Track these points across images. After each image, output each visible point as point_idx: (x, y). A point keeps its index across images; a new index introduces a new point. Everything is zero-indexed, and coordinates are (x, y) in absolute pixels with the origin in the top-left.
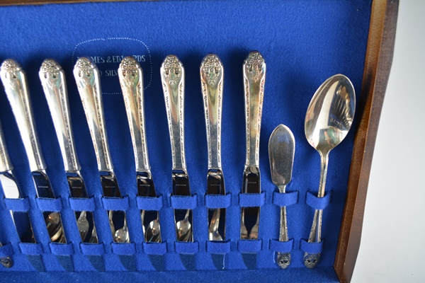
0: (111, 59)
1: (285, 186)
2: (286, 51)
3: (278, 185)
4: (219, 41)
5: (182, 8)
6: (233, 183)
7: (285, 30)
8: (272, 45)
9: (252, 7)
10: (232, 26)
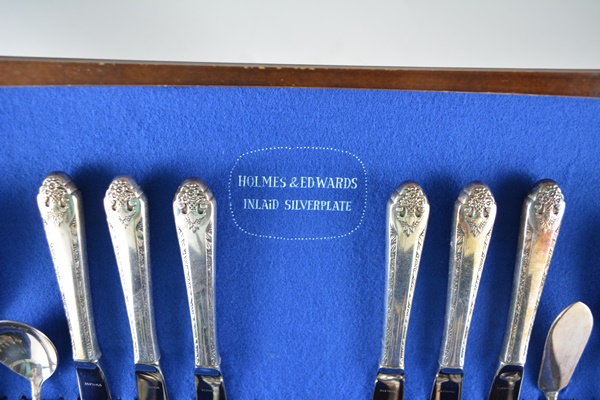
0: (299, 181)
1: (557, 393)
2: (591, 180)
3: (547, 391)
4: (486, 160)
5: (433, 103)
6: (473, 388)
7: (595, 147)
8: (572, 170)
9: (549, 107)
10: (511, 137)
